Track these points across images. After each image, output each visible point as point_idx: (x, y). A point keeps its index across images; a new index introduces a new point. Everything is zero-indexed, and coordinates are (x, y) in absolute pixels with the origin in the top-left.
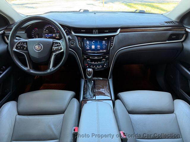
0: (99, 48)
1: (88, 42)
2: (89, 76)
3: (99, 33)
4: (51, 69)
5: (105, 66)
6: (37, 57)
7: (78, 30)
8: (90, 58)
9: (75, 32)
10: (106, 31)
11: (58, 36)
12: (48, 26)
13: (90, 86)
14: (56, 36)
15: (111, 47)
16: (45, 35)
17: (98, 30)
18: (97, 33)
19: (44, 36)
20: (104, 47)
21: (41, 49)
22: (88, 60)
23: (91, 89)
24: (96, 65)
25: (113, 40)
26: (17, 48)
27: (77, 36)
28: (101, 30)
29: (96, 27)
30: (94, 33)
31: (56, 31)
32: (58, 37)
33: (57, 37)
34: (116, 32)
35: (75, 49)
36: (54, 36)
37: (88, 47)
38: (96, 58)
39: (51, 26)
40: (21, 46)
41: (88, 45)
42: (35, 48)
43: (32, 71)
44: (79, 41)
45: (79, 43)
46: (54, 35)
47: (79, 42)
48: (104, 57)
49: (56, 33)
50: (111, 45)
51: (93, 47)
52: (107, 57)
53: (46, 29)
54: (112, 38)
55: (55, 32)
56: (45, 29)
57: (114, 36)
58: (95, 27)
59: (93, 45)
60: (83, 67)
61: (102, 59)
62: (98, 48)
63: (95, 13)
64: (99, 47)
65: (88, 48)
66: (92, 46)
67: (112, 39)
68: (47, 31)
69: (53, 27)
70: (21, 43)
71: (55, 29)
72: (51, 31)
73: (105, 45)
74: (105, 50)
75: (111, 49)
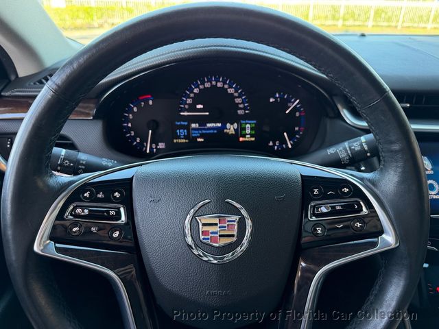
11: (248, 131)
12: (207, 85)
14: (240, 132)
16: (187, 127)
19: (182, 132)
31: (245, 108)
32: (248, 138)
33: (244, 136)
36: (231, 131)
39: (219, 85)
40: (92, 215)
41: (429, 177)
46: (231, 128)
49: (245, 117)
53: (197, 99)
55: (240, 112)
56: (189, 101)
65: (433, 195)
68: (200, 110)
69: (231, 91)
70: (92, 198)
71: (238, 100)
72: (221, 108)
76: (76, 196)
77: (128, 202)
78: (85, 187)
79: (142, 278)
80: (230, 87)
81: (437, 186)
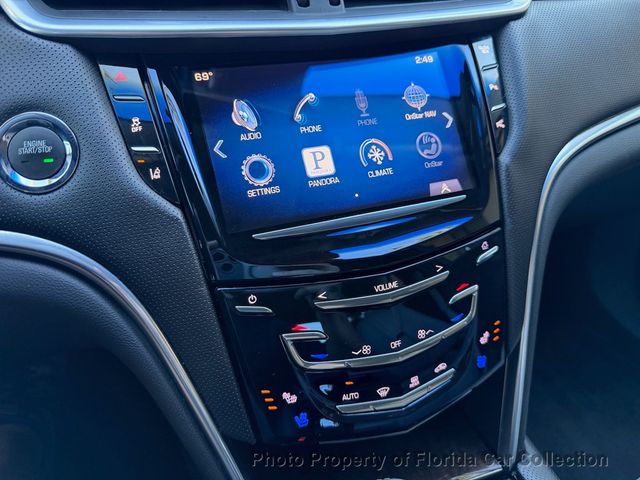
0: (386, 163)
1: (243, 114)
18: (333, 4)
20: (431, 148)
30: (304, 3)
37: (258, 170)
38: (389, 290)
41: (253, 147)
45: (130, 140)
47: (136, 127)
48: (465, 270)
51: (319, 163)
52: (487, 251)
54: (485, 48)
59: (314, 141)
61: (450, 287)
62: (373, 166)
65: (262, 187)
66: (307, 154)
73: (435, 125)
74: (445, 187)
75: (505, 158)
81: (270, 167)
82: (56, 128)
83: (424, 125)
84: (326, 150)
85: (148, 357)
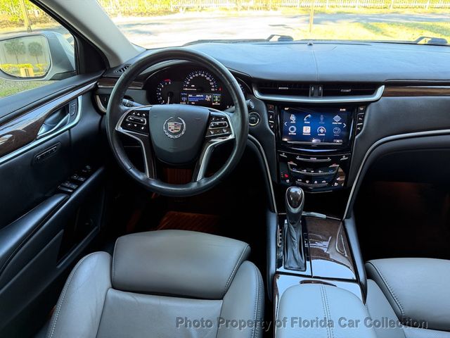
0: (324, 133)
1: (293, 118)
2: (295, 207)
3: (326, 94)
4: (199, 183)
5: (336, 184)
6: (171, 151)
7: (269, 86)
8: (298, 158)
9: (262, 92)
10: (345, 91)
11: (217, 100)
12: (197, 75)
13: (295, 235)
14: (212, 100)
15: (356, 132)
16: (187, 96)
17: (323, 88)
18: (319, 96)
19: (184, 99)
20: (337, 131)
21: (181, 132)
22: (291, 165)
23: (297, 245)
24: (311, 179)
25: (364, 115)
26: (124, 126)
27: (266, 102)
28: (332, 87)
29: (319, 80)
30: (312, 95)
31: (215, 88)
32: (217, 103)
33: (215, 102)
34: (372, 92)
35: (260, 133)
36: (208, 100)
38: (314, 159)
39: (202, 75)
40: (135, 120)
41: (293, 124)
42: (167, 129)
43: (154, 184)
44: (269, 114)
45: (269, 119)
46: (208, 98)
47: (271, 117)
48: (335, 160)
49: (215, 92)
50: (358, 126)
51: (307, 130)
52: (344, 158)
53: (192, 82)
54: (362, 109)
55: (212, 89)
56: (188, 83)
57: (366, 104)
58: (316, 80)
59: (307, 125)
60: (276, 181)
61: (331, 163)
62: (321, 133)
63: (311, 45)
64: (322, 131)
65: (293, 133)
66: (304, 128)
67: (362, 111)
68: (193, 88)
69: (208, 78)
70: (136, 115)
71: (211, 84)
72: (203, 87)
73: (341, 126)
74: (338, 141)
75: (356, 137)
76: (130, 113)
77: (147, 117)
78: (133, 111)
79: (149, 142)
80: (208, 76)
81: (295, 129)
82: (258, 116)
83: (338, 126)
84: (309, 128)
85: (262, 159)
